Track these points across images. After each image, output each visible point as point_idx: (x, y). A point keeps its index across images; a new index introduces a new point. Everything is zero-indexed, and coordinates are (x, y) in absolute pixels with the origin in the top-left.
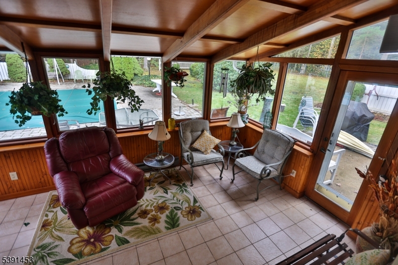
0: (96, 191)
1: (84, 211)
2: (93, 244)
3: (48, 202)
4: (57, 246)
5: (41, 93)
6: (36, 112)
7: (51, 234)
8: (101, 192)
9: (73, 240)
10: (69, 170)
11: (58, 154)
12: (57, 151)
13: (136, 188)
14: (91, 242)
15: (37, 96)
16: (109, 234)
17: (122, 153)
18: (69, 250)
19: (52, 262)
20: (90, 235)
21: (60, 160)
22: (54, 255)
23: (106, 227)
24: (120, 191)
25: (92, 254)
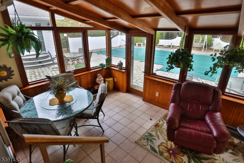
0: (187, 125)
1: (174, 133)
2: (170, 154)
3: (164, 115)
4: (155, 139)
5: (184, 56)
6: (178, 66)
7: (157, 132)
8: (190, 128)
9: (163, 143)
10: (180, 104)
11: (178, 93)
12: (179, 90)
13: (217, 143)
14: (170, 152)
15: (181, 57)
16: (181, 157)
17: (220, 111)
18: (159, 146)
19: (150, 145)
20: (172, 148)
21: (178, 96)
22: (152, 143)
23: (182, 151)
24: (203, 137)
25: (167, 159)
